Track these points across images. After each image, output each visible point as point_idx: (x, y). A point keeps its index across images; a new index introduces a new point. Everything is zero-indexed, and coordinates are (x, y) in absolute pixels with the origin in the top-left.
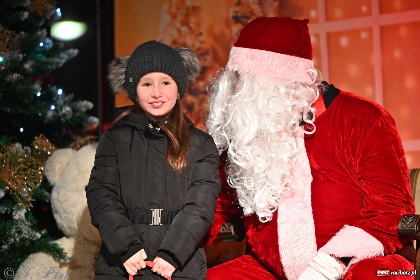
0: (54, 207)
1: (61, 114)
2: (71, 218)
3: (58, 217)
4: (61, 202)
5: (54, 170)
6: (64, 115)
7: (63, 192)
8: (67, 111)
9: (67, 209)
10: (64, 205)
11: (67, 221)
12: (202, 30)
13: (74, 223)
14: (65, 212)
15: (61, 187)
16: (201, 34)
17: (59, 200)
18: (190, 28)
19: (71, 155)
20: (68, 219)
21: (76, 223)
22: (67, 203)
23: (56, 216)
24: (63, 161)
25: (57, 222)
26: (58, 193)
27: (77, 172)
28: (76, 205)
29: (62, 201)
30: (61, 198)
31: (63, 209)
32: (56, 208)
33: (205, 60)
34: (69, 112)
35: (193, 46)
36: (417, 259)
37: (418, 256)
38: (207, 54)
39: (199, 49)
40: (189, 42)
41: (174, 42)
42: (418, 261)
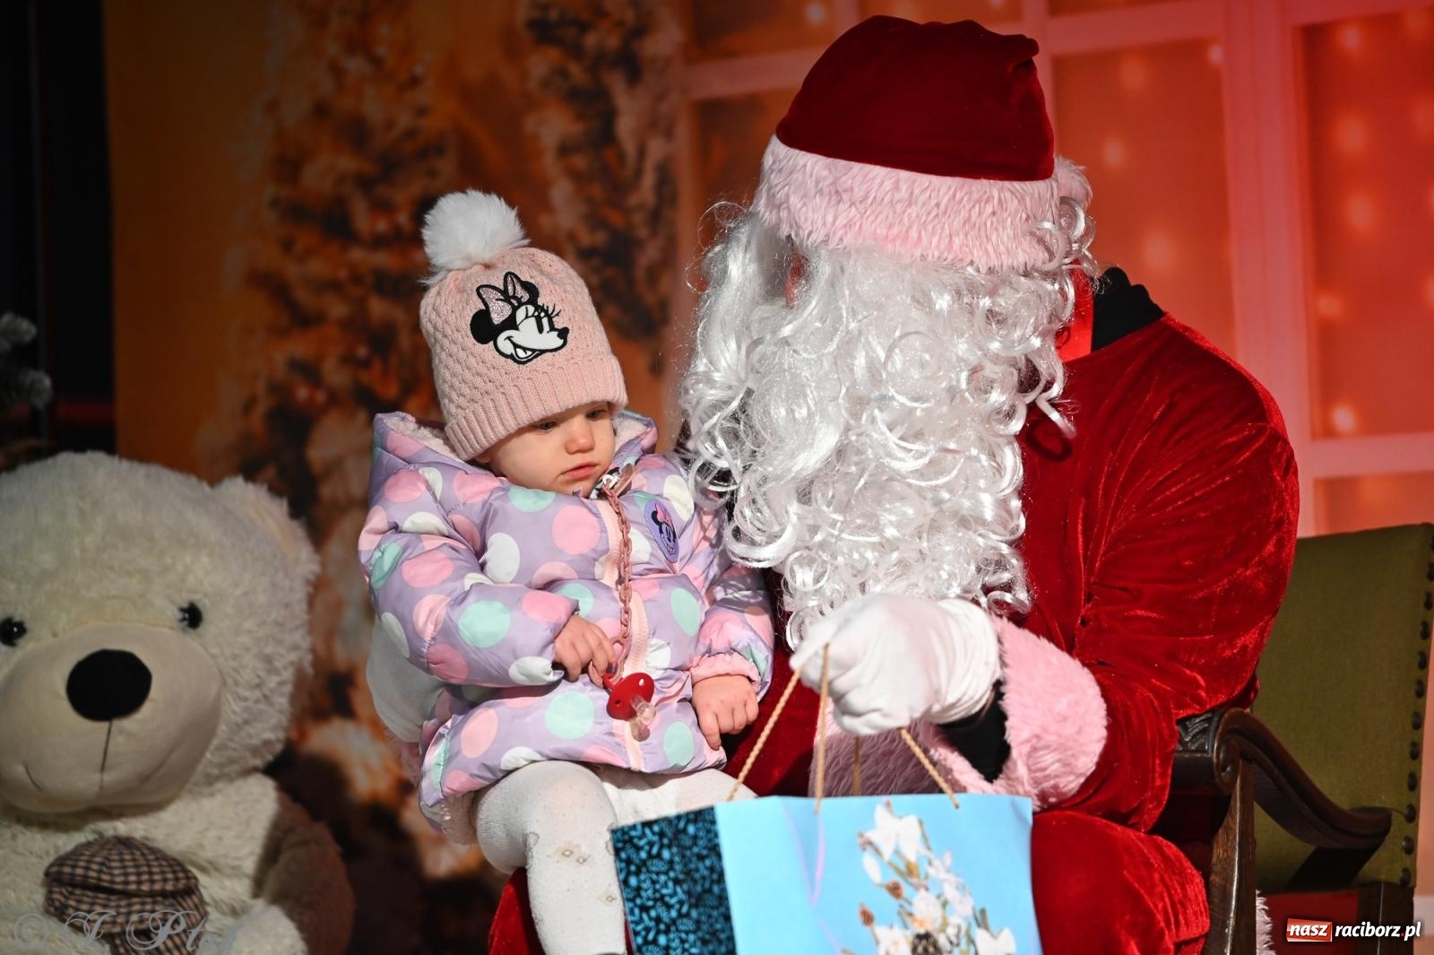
12: (419, 70)
16: (415, 82)
18: (375, 61)
35: (390, 125)
36: (1214, 860)
37: (1218, 852)
38: (440, 151)
39: (411, 133)
40: (373, 107)
41: (321, 110)
42: (1217, 868)
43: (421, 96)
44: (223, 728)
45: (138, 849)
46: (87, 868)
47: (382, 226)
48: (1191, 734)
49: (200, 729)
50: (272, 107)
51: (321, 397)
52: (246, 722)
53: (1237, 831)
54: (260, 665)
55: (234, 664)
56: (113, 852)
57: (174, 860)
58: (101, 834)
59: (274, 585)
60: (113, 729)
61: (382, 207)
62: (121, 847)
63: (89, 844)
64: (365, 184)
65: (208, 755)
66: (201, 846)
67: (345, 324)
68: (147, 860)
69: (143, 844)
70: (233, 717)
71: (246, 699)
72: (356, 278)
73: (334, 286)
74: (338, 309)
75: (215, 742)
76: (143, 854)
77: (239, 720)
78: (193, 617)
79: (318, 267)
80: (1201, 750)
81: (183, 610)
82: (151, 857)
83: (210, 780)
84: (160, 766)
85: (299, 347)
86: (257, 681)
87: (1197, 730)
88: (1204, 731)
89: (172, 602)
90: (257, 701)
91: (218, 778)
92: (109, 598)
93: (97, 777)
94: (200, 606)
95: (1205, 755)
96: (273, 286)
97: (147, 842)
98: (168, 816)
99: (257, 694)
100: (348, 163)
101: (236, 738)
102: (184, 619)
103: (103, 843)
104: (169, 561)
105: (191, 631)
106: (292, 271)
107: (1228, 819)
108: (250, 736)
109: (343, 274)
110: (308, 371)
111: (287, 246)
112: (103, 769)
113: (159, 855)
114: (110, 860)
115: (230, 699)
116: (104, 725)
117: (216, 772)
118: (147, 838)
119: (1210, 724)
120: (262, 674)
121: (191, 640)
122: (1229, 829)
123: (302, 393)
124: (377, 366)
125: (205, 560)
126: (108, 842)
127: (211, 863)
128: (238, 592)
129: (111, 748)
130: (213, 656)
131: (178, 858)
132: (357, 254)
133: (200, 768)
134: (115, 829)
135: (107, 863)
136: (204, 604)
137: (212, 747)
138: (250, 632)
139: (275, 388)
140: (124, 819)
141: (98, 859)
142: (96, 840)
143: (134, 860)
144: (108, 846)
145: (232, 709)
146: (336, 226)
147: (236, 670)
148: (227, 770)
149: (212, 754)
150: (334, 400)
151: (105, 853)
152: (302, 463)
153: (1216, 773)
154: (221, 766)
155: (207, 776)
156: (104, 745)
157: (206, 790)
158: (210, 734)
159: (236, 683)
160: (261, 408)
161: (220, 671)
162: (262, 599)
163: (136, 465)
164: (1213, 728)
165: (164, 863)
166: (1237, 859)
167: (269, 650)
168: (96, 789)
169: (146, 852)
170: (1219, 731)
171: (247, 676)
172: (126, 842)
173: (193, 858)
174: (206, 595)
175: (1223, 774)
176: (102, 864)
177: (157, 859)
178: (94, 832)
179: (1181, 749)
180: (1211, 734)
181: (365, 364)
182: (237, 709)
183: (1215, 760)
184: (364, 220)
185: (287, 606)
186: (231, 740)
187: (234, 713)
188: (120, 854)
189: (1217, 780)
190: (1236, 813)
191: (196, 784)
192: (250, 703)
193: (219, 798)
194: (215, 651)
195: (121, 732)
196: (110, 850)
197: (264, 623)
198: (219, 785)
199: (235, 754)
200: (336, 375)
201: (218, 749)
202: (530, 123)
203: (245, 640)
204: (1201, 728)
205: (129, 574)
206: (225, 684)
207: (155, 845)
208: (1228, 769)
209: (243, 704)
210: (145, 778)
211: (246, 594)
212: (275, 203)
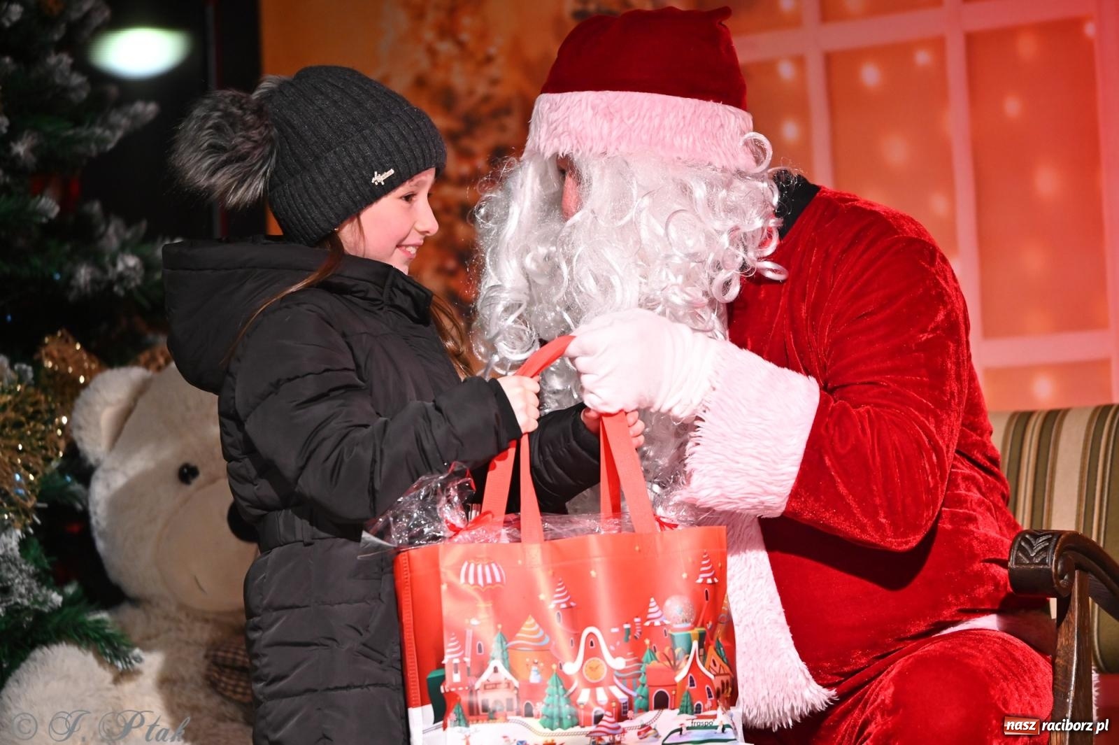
1: (111, 275)
5: (96, 425)
6: (121, 278)
8: (127, 268)
12: (492, 50)
15: (113, 469)
16: (489, 60)
18: (461, 44)
28: (155, 518)
33: (503, 129)
34: (134, 269)
35: (471, 93)
38: (508, 112)
39: (486, 99)
40: (459, 79)
41: (421, 82)
43: (494, 71)
47: (465, 169)
48: (1036, 551)
53: (1076, 624)
61: (466, 155)
64: (454, 137)
67: (439, 244)
72: (447, 208)
80: (1043, 562)
87: (1040, 548)
88: (1045, 549)
95: (1046, 567)
119: (1050, 543)
124: (461, 273)
132: (447, 191)
153: (1054, 581)
164: (1052, 547)
166: (1075, 645)
170: (1058, 549)
175: (1062, 579)
180: (1051, 551)
181: (453, 274)
183: (1053, 571)
184: (452, 165)
200: (432, 282)
204: (1043, 546)
208: (1066, 577)
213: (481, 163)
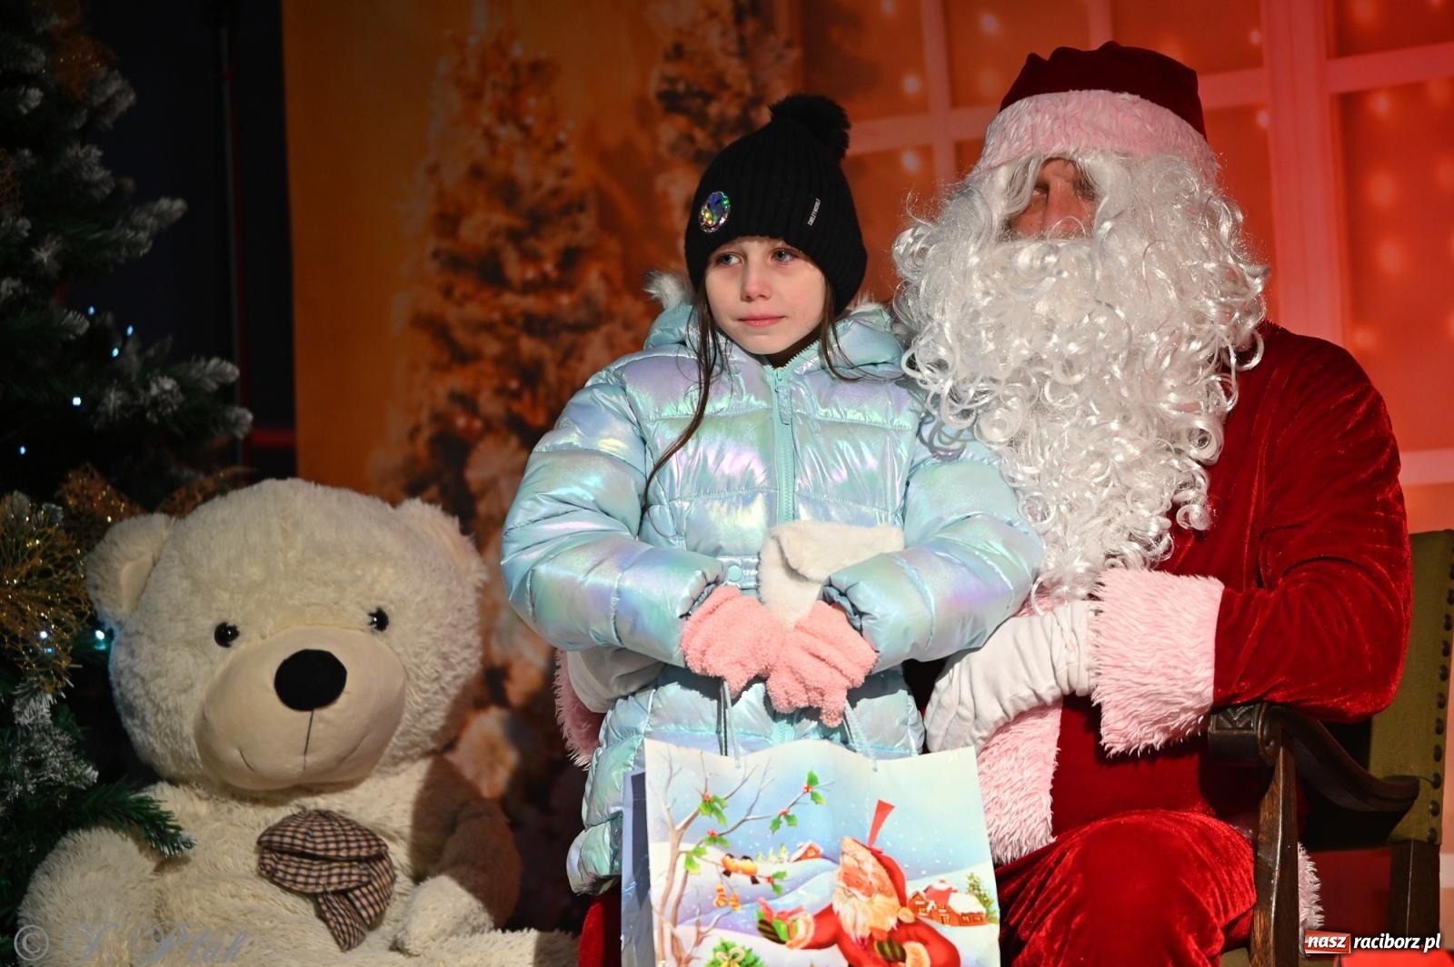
0: (122, 695)
1: (143, 399)
2: (176, 727)
3: (135, 725)
4: (143, 680)
5: (116, 584)
6: (155, 403)
7: (146, 648)
8: (164, 392)
9: (165, 699)
10: (153, 688)
11: (166, 735)
12: (562, 136)
13: (189, 743)
14: (158, 709)
15: (138, 633)
16: (559, 147)
17: (135, 675)
18: (525, 129)
19: (165, 534)
20: (168, 731)
21: (193, 742)
22: (161, 681)
23: (129, 723)
24: (141, 554)
25: (133, 739)
26: (132, 654)
27: (186, 584)
28: (192, 686)
29: (147, 677)
30: (142, 668)
31: (151, 701)
32: (130, 697)
33: (575, 227)
34: (171, 392)
35: (537, 185)
36: (1261, 821)
37: (1265, 815)
38: (581, 208)
39: (556, 192)
40: (523, 170)
41: (476, 172)
42: (1264, 828)
43: (565, 160)
44: (406, 715)
45: (336, 820)
46: (293, 837)
47: (530, 274)
48: (1239, 714)
49: (388, 717)
50: (433, 170)
51: (478, 424)
52: (427, 711)
53: (1281, 796)
54: (437, 661)
55: (415, 660)
56: (315, 824)
57: (367, 830)
58: (304, 809)
59: (449, 592)
60: (314, 717)
61: (530, 257)
62: (321, 819)
63: (294, 817)
64: (515, 236)
65: (394, 739)
66: (389, 818)
67: (499, 361)
68: (343, 830)
69: (341, 817)
70: (415, 706)
71: (426, 691)
72: (508, 320)
73: (489, 327)
74: (492, 347)
75: (400, 728)
76: (341, 825)
77: (421, 709)
78: (381, 620)
79: (474, 310)
80: (1247, 727)
81: (372, 615)
82: (348, 828)
83: (396, 761)
84: (354, 749)
85: (458, 381)
86: (436, 675)
88: (1250, 711)
89: (363, 609)
90: (436, 693)
91: (403, 759)
92: (308, 605)
93: (302, 757)
94: (386, 611)
95: (1251, 732)
96: (436, 328)
97: (342, 815)
98: (360, 792)
99: (436, 686)
100: (500, 219)
101: (418, 725)
102: (373, 623)
103: (306, 815)
104: (359, 572)
105: (379, 632)
106: (452, 314)
107: (1272, 787)
108: (430, 723)
109: (496, 316)
110: (466, 401)
111: (447, 292)
112: (305, 753)
113: (354, 826)
114: (313, 831)
115: (413, 691)
116: (307, 714)
117: (401, 754)
118: (343, 812)
120: (439, 669)
121: (379, 640)
122: (1274, 795)
123: (461, 422)
124: (527, 397)
125: (390, 571)
126: (310, 815)
127: (397, 832)
128: (419, 599)
129: (313, 734)
130: (398, 654)
131: (369, 828)
132: (509, 299)
133: (387, 751)
134: (316, 804)
135: (310, 832)
136: (390, 610)
137: (397, 733)
138: (429, 633)
139: (436, 417)
140: (323, 795)
141: (303, 830)
142: (300, 813)
143: (333, 830)
144: (310, 819)
145: (415, 700)
146: (490, 274)
147: (418, 667)
148: (410, 752)
149: (397, 738)
150: (489, 427)
151: (308, 824)
152: (462, 483)
153: (1260, 747)
154: (405, 749)
155: (394, 757)
156: (307, 731)
157: (392, 770)
158: (398, 722)
159: (418, 677)
160: (426, 434)
161: (404, 667)
162: (439, 605)
163: (329, 489)
164: (1257, 709)
165: (359, 833)
166: (1281, 820)
167: (445, 649)
168: (300, 769)
169: (343, 823)
170: (1263, 711)
171: (427, 671)
172: (325, 815)
173: (382, 828)
174: (392, 602)
175: (1267, 748)
176: (306, 833)
177: (353, 829)
178: (298, 806)
179: (1230, 727)
180: (1256, 714)
181: (516, 396)
182: (419, 700)
183: (1259, 736)
184: (514, 269)
185: (460, 610)
186: (414, 726)
187: (417, 703)
188: (321, 825)
189: (1262, 753)
190: (1279, 782)
191: (385, 765)
192: (430, 695)
193: (403, 776)
194: (400, 650)
195: (321, 720)
196: (313, 821)
197: (442, 625)
198: (403, 766)
199: (418, 739)
200: (491, 406)
201: (402, 734)
202: (661, 182)
203: (425, 639)
205: (326, 584)
206: (408, 678)
207: (349, 817)
208: (1272, 743)
209: (423, 695)
210: (341, 760)
211: (425, 600)
212: (436, 254)
213: (549, 267)
